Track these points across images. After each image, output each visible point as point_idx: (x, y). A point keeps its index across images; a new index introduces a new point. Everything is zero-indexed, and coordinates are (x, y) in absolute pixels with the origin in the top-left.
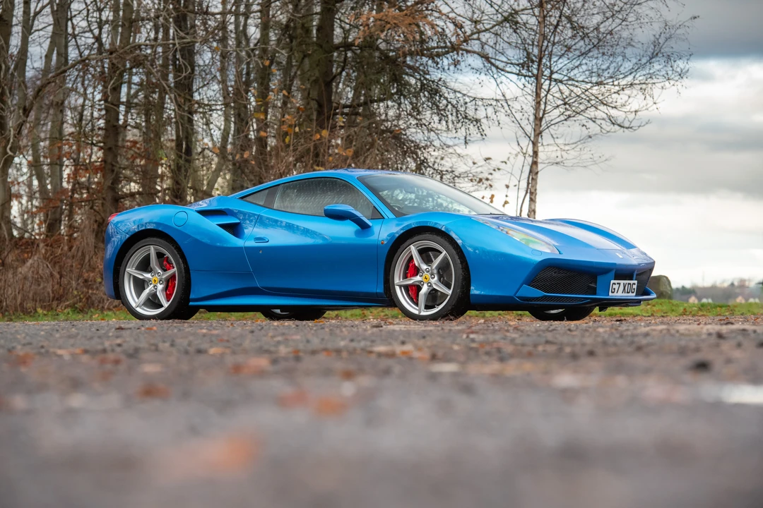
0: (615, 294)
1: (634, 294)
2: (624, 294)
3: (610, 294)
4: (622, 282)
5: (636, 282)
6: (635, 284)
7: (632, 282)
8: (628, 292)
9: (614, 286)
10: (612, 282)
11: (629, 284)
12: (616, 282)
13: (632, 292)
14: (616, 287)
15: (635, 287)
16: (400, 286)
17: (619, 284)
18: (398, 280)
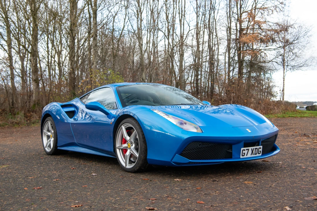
0: (245, 156)
1: (261, 154)
2: (252, 156)
3: (241, 157)
4: (250, 148)
5: (261, 147)
6: (260, 148)
7: (258, 147)
8: (255, 154)
9: (244, 152)
10: (242, 149)
11: (255, 149)
12: (245, 148)
13: (259, 154)
14: (246, 152)
15: (261, 150)
16: (119, 149)
17: (248, 150)
18: (118, 145)
